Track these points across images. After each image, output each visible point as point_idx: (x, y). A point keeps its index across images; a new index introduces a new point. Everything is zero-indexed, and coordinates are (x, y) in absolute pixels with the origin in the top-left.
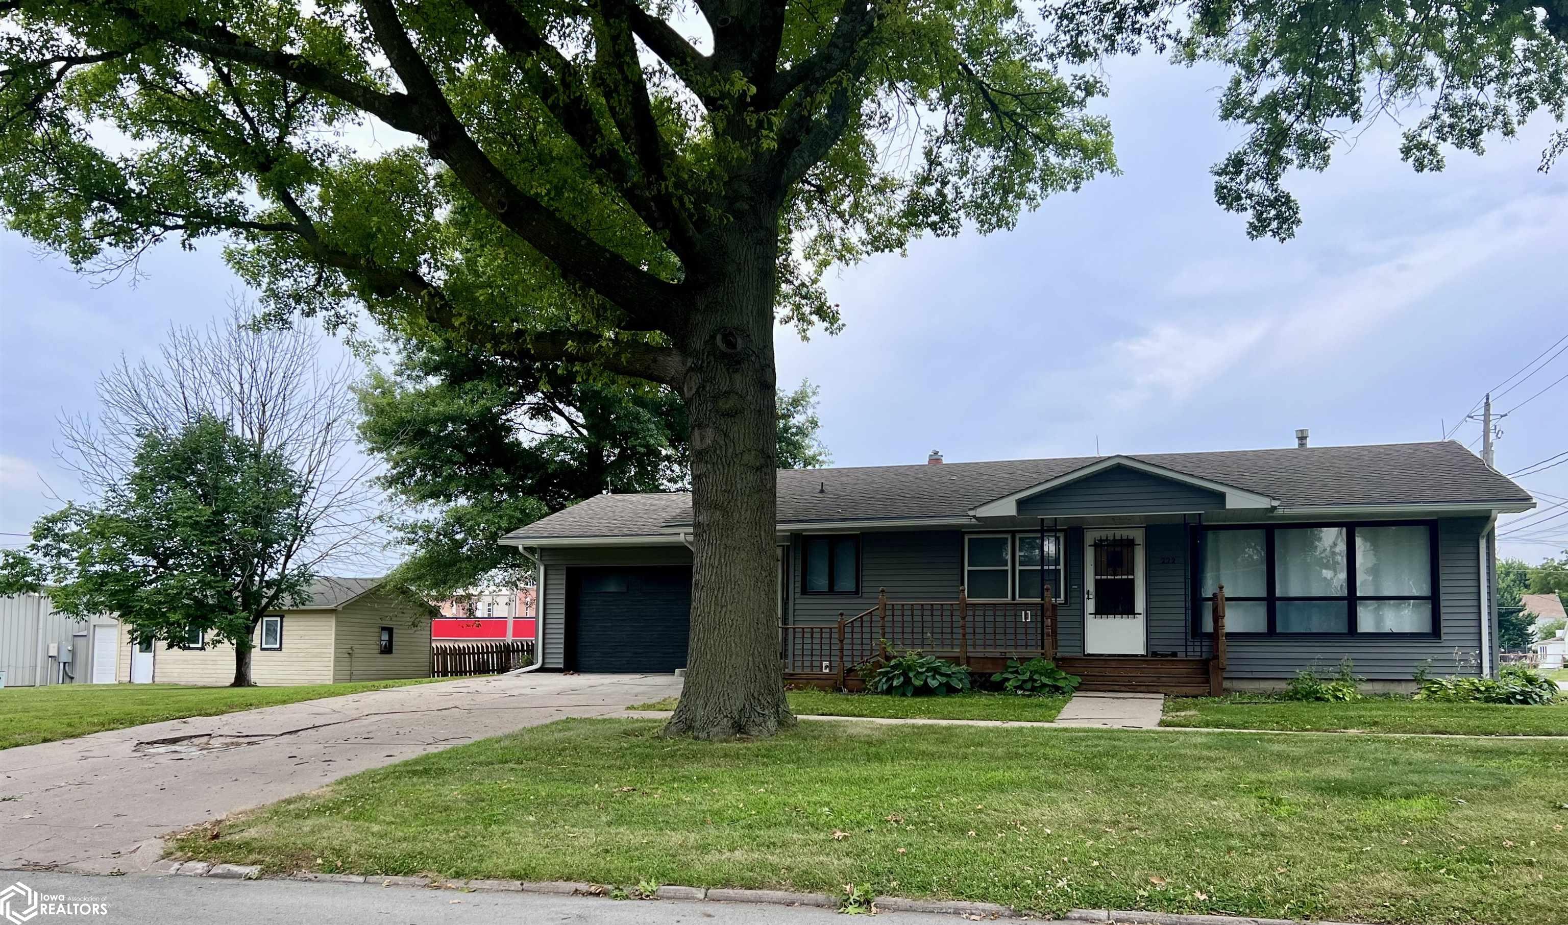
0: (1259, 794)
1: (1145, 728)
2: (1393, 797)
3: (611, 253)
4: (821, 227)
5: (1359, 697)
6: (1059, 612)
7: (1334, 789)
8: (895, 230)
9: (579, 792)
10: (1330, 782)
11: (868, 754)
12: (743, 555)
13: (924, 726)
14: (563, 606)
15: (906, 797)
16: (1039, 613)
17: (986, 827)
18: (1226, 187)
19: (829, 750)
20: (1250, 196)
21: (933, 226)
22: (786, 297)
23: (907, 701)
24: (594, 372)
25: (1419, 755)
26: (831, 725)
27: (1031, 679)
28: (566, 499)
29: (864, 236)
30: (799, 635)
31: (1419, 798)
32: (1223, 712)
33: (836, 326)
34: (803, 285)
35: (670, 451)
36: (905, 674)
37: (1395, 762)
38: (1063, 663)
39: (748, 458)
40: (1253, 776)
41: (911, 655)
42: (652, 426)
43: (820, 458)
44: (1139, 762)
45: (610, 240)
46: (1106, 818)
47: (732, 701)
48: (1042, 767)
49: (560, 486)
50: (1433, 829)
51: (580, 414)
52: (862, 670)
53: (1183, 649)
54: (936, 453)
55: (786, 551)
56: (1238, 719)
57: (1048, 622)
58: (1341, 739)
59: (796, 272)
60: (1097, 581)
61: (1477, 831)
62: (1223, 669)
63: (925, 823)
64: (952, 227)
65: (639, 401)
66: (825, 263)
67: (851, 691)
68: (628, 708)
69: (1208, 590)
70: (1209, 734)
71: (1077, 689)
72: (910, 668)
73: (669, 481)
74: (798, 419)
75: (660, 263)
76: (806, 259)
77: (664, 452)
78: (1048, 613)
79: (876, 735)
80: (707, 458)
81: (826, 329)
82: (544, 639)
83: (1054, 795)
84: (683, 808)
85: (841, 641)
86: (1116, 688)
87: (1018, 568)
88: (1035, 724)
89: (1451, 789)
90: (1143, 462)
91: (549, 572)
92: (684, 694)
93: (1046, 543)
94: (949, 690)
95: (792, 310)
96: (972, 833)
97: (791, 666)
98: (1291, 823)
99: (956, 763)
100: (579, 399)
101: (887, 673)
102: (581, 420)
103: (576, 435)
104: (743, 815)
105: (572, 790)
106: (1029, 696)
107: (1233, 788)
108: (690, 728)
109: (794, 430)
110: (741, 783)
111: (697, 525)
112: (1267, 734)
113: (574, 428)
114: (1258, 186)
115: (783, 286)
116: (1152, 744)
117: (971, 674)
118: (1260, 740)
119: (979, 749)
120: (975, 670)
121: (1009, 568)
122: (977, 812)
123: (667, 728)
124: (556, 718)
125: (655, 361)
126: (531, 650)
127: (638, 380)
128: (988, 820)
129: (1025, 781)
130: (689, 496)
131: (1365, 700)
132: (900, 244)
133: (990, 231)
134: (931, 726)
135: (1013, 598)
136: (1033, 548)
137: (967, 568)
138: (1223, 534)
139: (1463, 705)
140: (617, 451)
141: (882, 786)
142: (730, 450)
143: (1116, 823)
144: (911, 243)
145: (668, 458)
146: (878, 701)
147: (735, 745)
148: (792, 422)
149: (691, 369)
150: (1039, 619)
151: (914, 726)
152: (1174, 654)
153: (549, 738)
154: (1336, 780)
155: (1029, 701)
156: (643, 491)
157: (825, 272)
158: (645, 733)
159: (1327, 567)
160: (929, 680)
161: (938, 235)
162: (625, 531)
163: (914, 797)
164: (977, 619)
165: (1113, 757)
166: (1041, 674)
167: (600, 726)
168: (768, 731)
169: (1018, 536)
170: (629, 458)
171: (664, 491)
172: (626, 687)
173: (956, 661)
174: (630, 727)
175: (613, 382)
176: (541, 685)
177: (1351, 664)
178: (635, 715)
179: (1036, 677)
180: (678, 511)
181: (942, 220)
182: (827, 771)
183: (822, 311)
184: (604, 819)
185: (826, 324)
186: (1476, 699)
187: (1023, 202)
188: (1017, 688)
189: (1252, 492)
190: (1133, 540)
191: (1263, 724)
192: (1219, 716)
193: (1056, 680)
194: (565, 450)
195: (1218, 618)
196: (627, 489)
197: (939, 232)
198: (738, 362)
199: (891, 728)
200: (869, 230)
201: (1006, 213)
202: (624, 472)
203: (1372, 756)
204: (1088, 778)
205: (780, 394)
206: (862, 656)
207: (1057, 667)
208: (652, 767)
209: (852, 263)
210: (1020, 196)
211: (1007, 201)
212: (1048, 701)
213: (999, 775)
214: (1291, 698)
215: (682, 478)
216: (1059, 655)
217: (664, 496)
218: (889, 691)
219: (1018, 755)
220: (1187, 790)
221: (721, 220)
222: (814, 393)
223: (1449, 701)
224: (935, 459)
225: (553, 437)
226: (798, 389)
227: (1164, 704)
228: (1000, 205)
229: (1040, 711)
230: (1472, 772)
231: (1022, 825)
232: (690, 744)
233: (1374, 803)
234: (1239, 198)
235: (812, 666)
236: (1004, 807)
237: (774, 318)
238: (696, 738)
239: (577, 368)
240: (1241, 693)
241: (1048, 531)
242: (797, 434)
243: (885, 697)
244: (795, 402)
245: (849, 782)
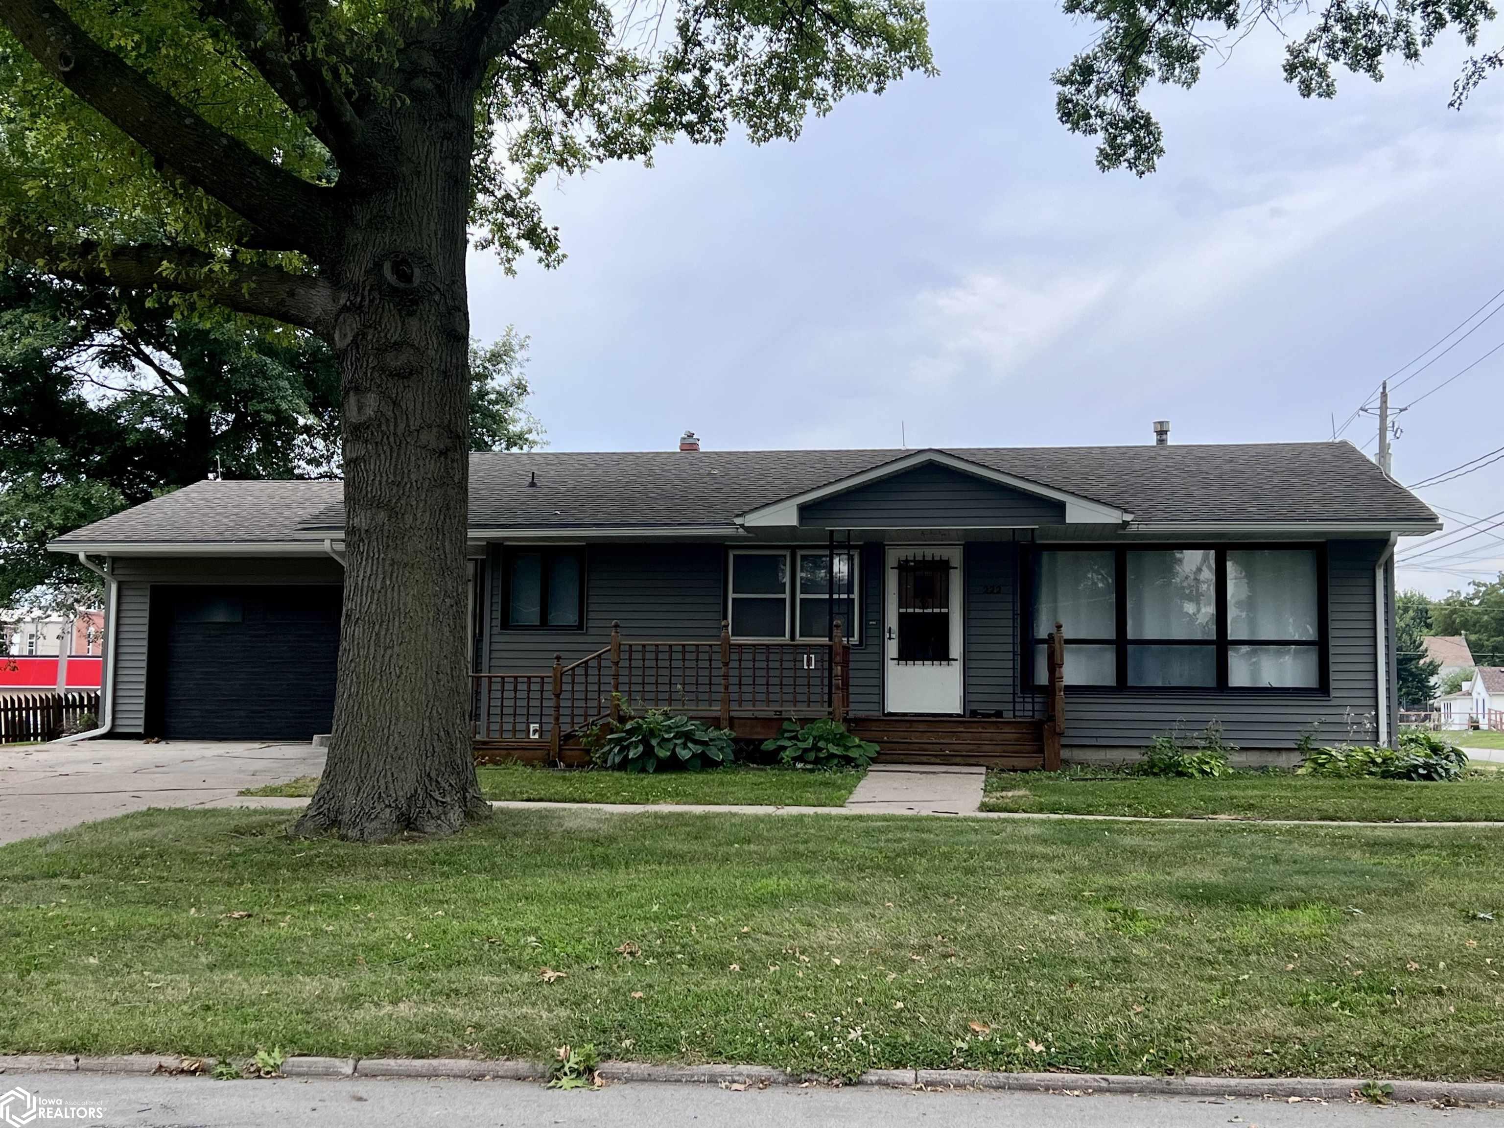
0: (1109, 904)
1: (961, 815)
2: (1275, 907)
3: (231, 138)
4: (535, 118)
5: (1231, 771)
6: (852, 657)
7: (1203, 897)
8: (637, 130)
9: (166, 920)
10: (1198, 887)
11: (592, 857)
12: (418, 575)
13: (671, 815)
14: (145, 643)
15: (646, 918)
16: (826, 657)
17: (754, 958)
18: (1071, 101)
19: (538, 852)
20: (1101, 115)
21: (690, 128)
22: (483, 212)
23: (648, 780)
24: (200, 304)
25: (1305, 851)
26: (542, 815)
27: (816, 748)
28: (153, 485)
29: (595, 135)
30: (496, 687)
31: (1306, 907)
32: (1060, 791)
33: (554, 256)
34: (508, 197)
35: (312, 420)
36: (645, 742)
37: (1276, 860)
38: (857, 725)
39: (428, 437)
40: (1101, 880)
41: (655, 715)
42: (284, 384)
43: (530, 437)
44: (955, 862)
45: (228, 119)
46: (914, 941)
47: (398, 785)
48: (829, 870)
49: (141, 466)
50: (1325, 949)
51: (177, 363)
52: (586, 736)
53: (1011, 707)
54: (691, 436)
55: (481, 568)
56: (1079, 801)
57: (838, 670)
58: (1209, 829)
59: (498, 178)
60: (901, 616)
61: (1376, 951)
62: (1061, 735)
63: (671, 954)
64: (715, 131)
65: (264, 348)
66: (540, 169)
67: (570, 766)
68: (241, 793)
69: (1043, 630)
70: (1043, 822)
71: (874, 761)
72: (652, 733)
73: (309, 462)
74: (498, 382)
75: (302, 156)
76: (513, 161)
77: (301, 421)
78: (838, 659)
79: (605, 830)
80: (367, 435)
81: (541, 260)
82: (115, 690)
83: (846, 911)
84: (322, 941)
85: (558, 696)
86: (924, 759)
87: (799, 596)
88: (820, 810)
89: (1345, 896)
90: (959, 458)
91: (125, 592)
92: (327, 774)
93: (836, 561)
94: (705, 763)
95: (492, 231)
96: (735, 967)
97: (483, 731)
98: (1149, 944)
99: (714, 867)
100: (176, 341)
101: (618, 741)
102: (176, 369)
103: (170, 392)
104: (411, 950)
105: (153, 916)
106: (812, 771)
107: (1075, 898)
108: (335, 822)
109: (493, 397)
110: (410, 904)
111: (351, 531)
112: (1117, 822)
113: (167, 382)
114: (1111, 102)
115: (480, 196)
116: (972, 837)
117: (735, 741)
118: (1108, 830)
119: (746, 847)
120: (742, 736)
121: (787, 596)
122: (742, 936)
123: (299, 825)
124: (132, 809)
125: (291, 294)
126: (95, 704)
127: (267, 320)
128: (757, 948)
129: (806, 891)
130: (340, 485)
131: (1237, 776)
132: (644, 149)
133: (766, 140)
134: (681, 815)
135: (793, 637)
136: (820, 568)
137: (731, 595)
138: (1061, 555)
139: (1356, 782)
140: (231, 417)
141: (612, 903)
142: (402, 426)
143: (924, 948)
144: (659, 148)
145: (307, 429)
146: (606, 780)
147: (402, 848)
148: (490, 384)
149: (345, 309)
150: (826, 665)
151: (657, 815)
152: (999, 714)
153: (120, 839)
154: (1204, 885)
155: (811, 777)
156: (270, 477)
157: (539, 181)
158: (267, 830)
159: (1190, 598)
160: (678, 750)
161: (696, 141)
162: (242, 534)
163: (656, 918)
164: (744, 664)
165: (921, 855)
166: (827, 741)
167: (198, 821)
168: (450, 825)
169: (800, 553)
170: (250, 427)
171: (301, 477)
172: (238, 762)
173: (716, 723)
174: (244, 821)
175: (228, 320)
176: (108, 759)
177: (1221, 728)
178: (253, 803)
179: (821, 744)
180: (322, 507)
181: (702, 121)
182: (535, 884)
183: (534, 235)
184: (203, 960)
185: (540, 253)
186: (1371, 773)
187: (809, 103)
188: (796, 759)
189: (1098, 501)
190: (947, 562)
191: (1111, 808)
192: (1055, 798)
193: (847, 748)
194: (152, 414)
195: (1054, 666)
196: (245, 474)
197: (697, 136)
198: (415, 302)
199: (625, 818)
200: (601, 126)
201: (786, 116)
202: (241, 449)
203: (1248, 852)
204: (890, 886)
205: (473, 345)
206: (586, 716)
207: (849, 731)
208: (276, 881)
209: (577, 170)
210: (806, 94)
211: (788, 100)
212: (837, 777)
213: (771, 883)
214: (1146, 773)
215: (329, 459)
216: (851, 715)
217: (301, 485)
218: (623, 765)
219: (797, 855)
220: (1016, 901)
221: (393, 102)
222: (522, 346)
223: (1340, 776)
224: (689, 445)
225: (134, 395)
226: (500, 340)
227: (986, 781)
228: (778, 106)
229: (825, 792)
230: (1368, 872)
231: (802, 953)
232: (335, 846)
233: (1252, 915)
234: (1087, 116)
235: (514, 731)
236: (779, 929)
237: (466, 242)
238: (343, 838)
239: (175, 299)
240: (1084, 765)
241: (837, 547)
242: (496, 402)
243: (617, 774)
244: (495, 358)
245: (565, 898)
